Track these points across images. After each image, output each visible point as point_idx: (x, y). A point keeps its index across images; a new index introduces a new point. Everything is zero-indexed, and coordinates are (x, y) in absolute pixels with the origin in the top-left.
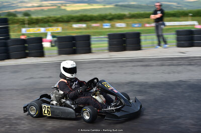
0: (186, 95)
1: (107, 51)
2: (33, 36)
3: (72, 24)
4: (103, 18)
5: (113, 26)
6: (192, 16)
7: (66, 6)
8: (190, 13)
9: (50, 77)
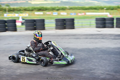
0: (99, 56)
1: (54, 29)
2: (11, 19)
3: (34, 12)
4: (53, 9)
5: (59, 14)
6: (106, 10)
7: (31, 1)
8: (105, 7)
9: (20, 44)
